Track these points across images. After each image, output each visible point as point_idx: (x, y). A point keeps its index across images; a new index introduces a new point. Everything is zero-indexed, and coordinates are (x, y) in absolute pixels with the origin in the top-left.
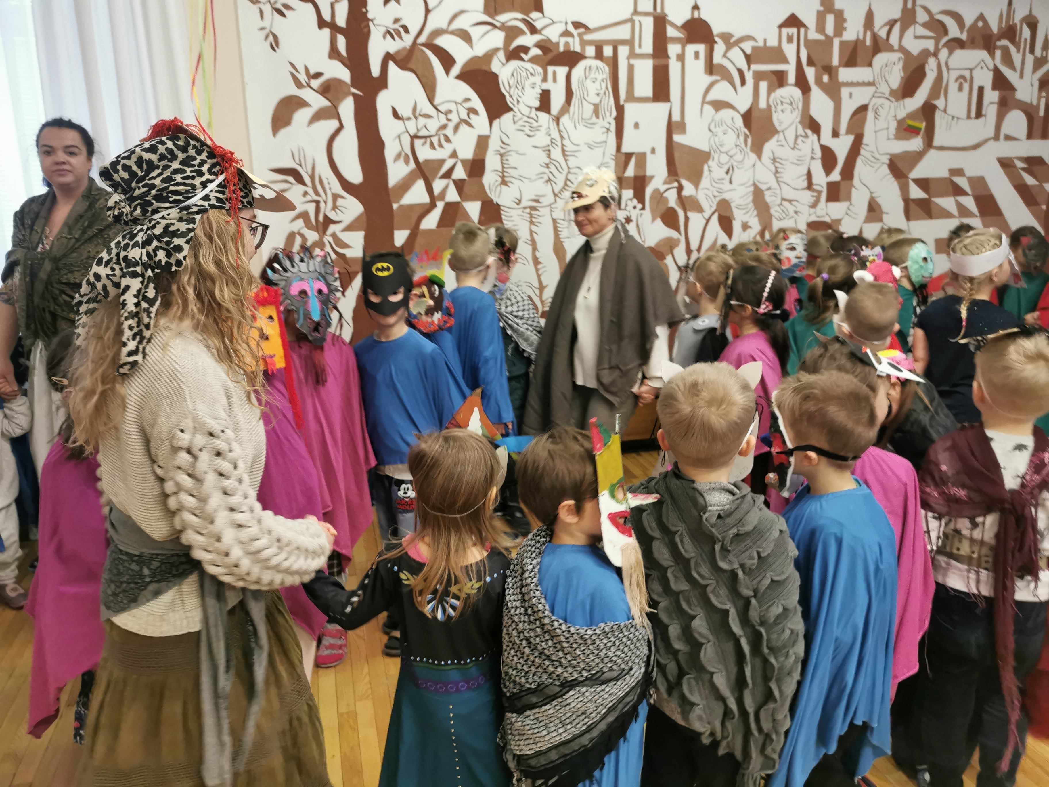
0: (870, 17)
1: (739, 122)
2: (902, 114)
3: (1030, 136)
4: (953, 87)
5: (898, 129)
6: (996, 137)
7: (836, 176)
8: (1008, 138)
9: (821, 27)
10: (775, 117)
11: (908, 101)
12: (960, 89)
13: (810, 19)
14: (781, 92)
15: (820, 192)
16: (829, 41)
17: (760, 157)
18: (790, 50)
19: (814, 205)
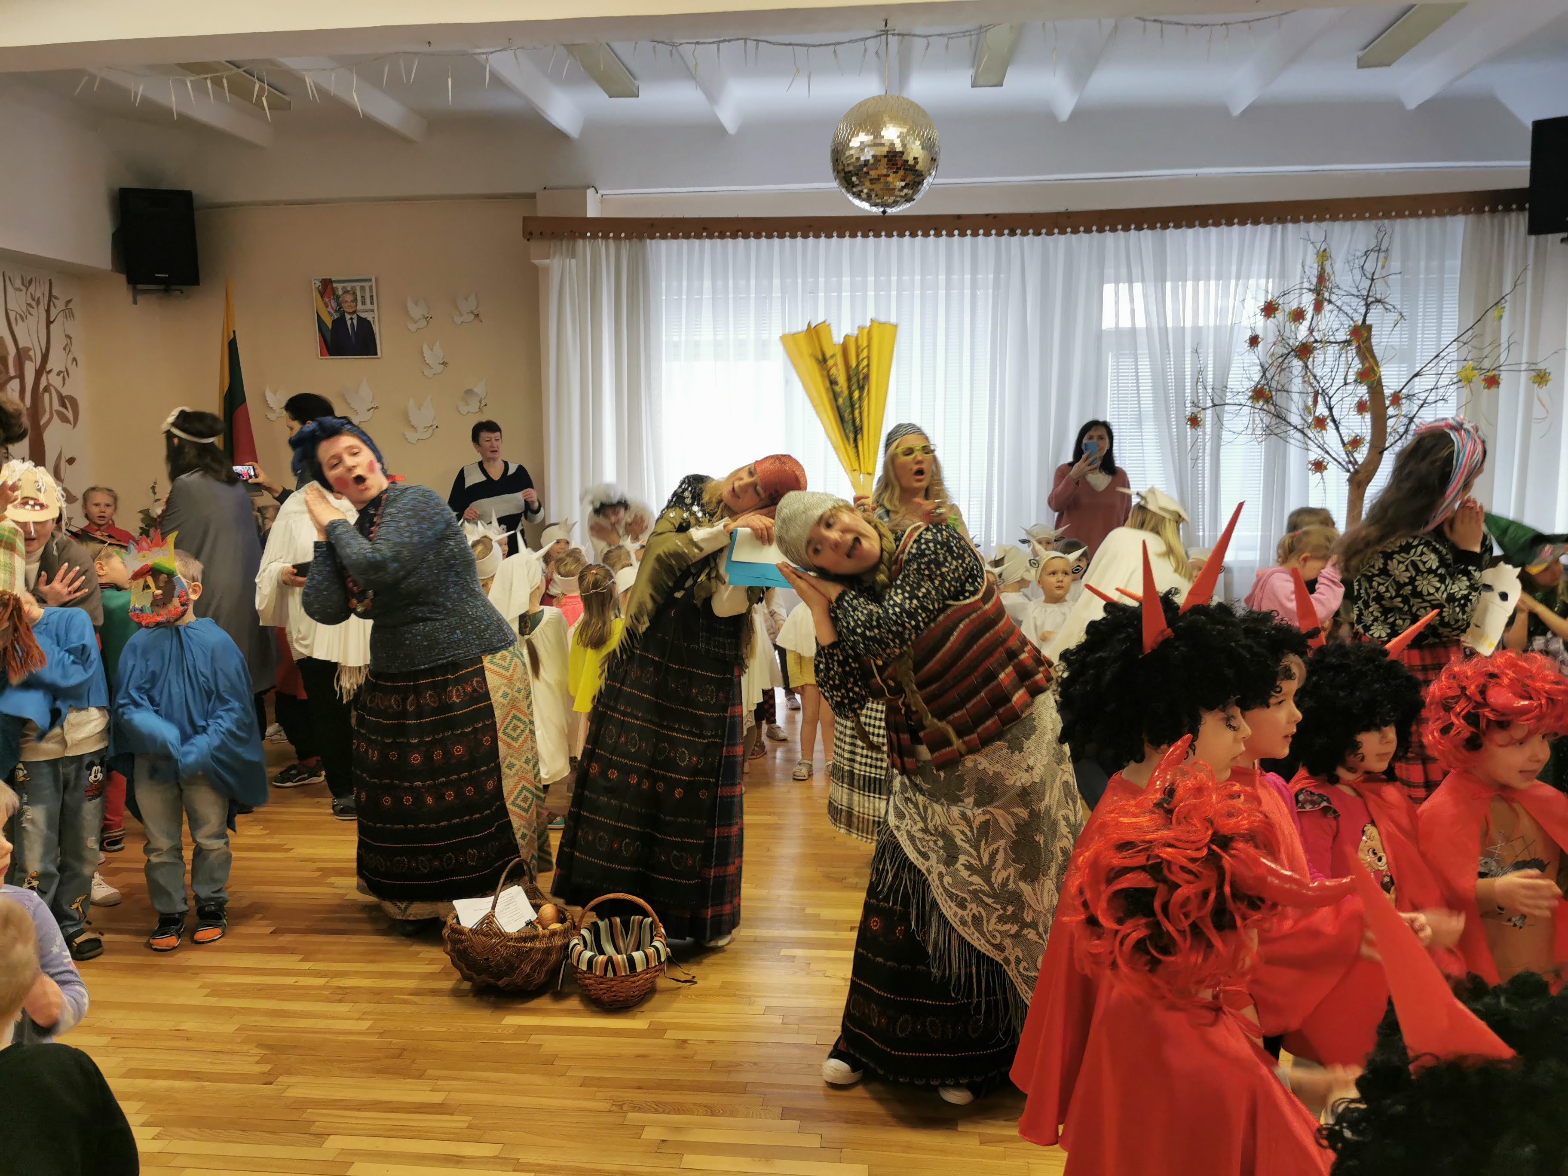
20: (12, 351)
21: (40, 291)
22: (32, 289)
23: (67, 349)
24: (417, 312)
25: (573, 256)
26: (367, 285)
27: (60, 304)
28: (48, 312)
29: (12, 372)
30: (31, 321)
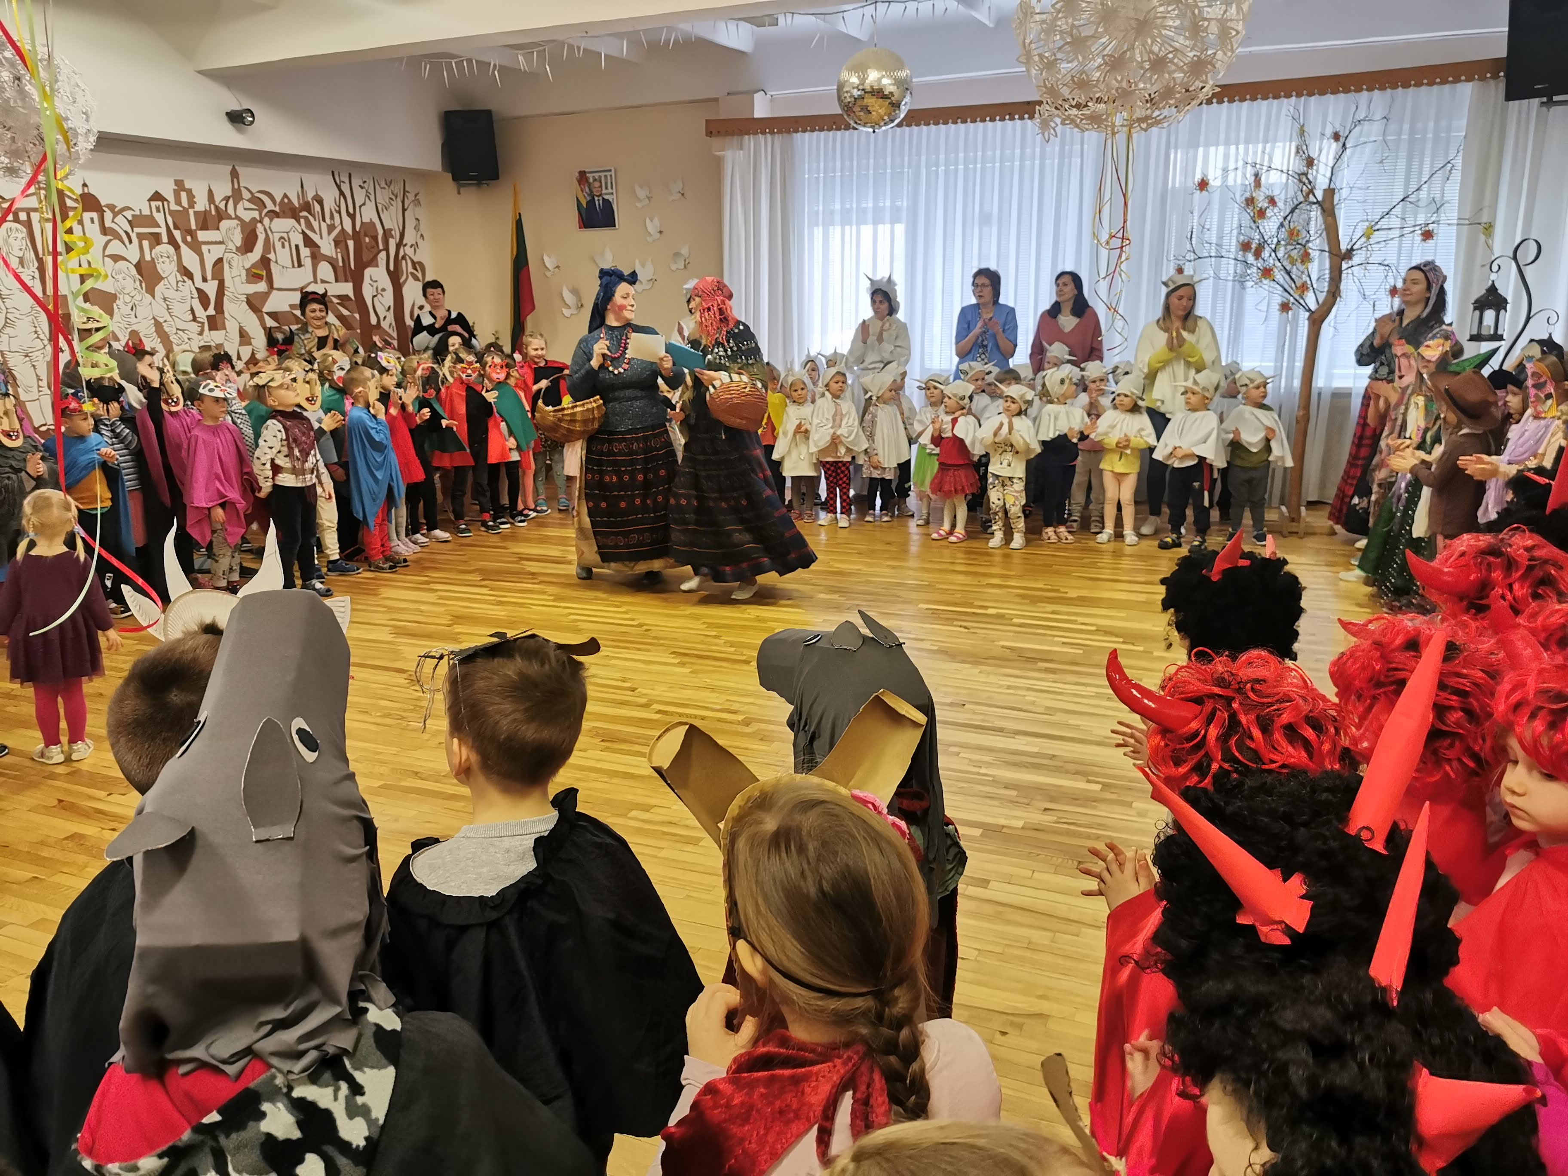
0: (210, 193)
1: (134, 271)
2: (247, 266)
3: (337, 281)
4: (278, 245)
5: (247, 275)
6: (315, 282)
7: (211, 311)
8: (323, 281)
9: (178, 202)
10: (158, 266)
11: (249, 254)
12: (283, 247)
13: (170, 196)
14: (158, 249)
15: (203, 323)
16: (186, 210)
17: (154, 297)
18: (159, 217)
19: (201, 333)
20: (380, 231)
21: (397, 188)
22: (392, 187)
23: (417, 228)
24: (641, 193)
25: (741, 148)
26: (608, 174)
27: (411, 197)
28: (403, 202)
29: (381, 247)
30: (392, 209)
